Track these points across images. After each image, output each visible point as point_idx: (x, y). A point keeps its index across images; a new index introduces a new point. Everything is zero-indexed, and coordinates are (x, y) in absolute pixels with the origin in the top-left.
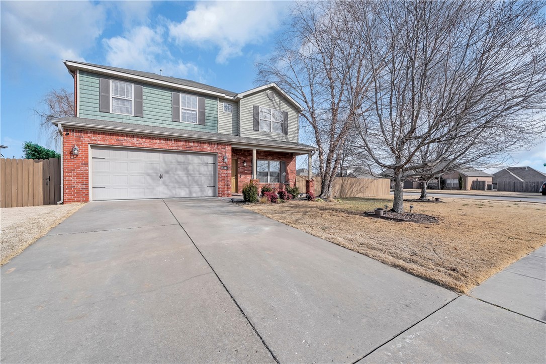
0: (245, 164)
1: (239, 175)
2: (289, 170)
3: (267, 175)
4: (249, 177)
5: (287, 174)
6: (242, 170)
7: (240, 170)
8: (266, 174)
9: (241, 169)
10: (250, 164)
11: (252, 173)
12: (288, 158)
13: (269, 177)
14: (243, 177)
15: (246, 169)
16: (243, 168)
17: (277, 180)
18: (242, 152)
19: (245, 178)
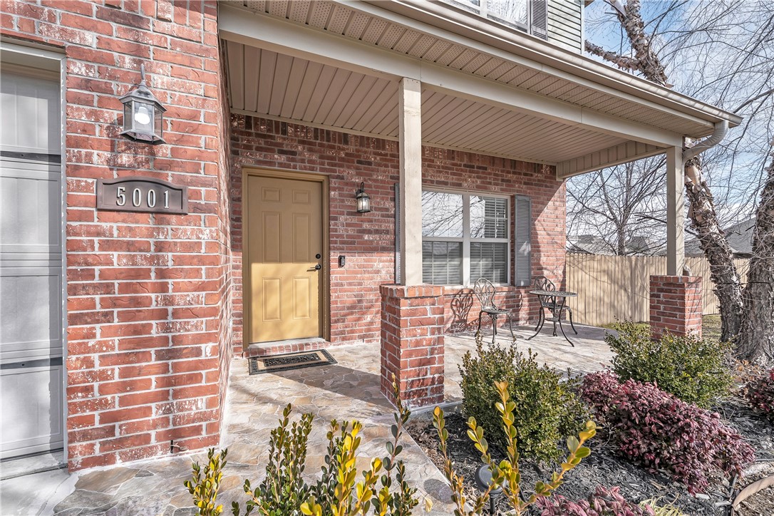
0: (364, 204)
1: (334, 256)
2: (542, 236)
3: (461, 256)
4: (382, 266)
5: (536, 247)
6: (351, 231)
7: (341, 230)
8: (457, 251)
9: (342, 226)
10: (389, 204)
11: (396, 245)
12: (540, 184)
13: (467, 261)
14: (352, 261)
15: (366, 226)
16: (355, 220)
17: (496, 274)
18: (351, 148)
19: (364, 268)
